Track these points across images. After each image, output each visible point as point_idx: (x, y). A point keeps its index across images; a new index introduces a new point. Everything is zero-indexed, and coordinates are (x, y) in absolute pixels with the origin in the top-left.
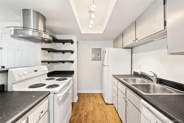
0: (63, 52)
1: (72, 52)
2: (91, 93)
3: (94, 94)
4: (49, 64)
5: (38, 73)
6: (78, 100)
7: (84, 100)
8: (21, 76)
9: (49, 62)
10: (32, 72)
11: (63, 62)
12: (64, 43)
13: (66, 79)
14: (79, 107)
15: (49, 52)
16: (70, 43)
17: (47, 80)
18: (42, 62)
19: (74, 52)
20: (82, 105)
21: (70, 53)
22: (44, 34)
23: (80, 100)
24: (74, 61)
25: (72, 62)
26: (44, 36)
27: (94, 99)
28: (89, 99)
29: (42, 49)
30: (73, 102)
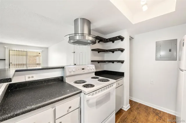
0: (113, 51)
1: (122, 50)
2: (154, 109)
3: (157, 111)
4: (99, 64)
5: (85, 71)
6: (129, 110)
7: (139, 113)
8: (70, 72)
9: (99, 62)
10: (80, 69)
11: (113, 62)
12: (113, 42)
13: (108, 81)
14: (127, 119)
15: (99, 52)
16: (120, 40)
17: (92, 78)
18: (92, 61)
19: (124, 50)
20: (133, 118)
21: (120, 52)
22: (87, 36)
23: (131, 111)
24: (124, 61)
25: (122, 62)
26: (88, 38)
27: (155, 120)
28: (146, 115)
29: (92, 50)
30: (123, 109)
